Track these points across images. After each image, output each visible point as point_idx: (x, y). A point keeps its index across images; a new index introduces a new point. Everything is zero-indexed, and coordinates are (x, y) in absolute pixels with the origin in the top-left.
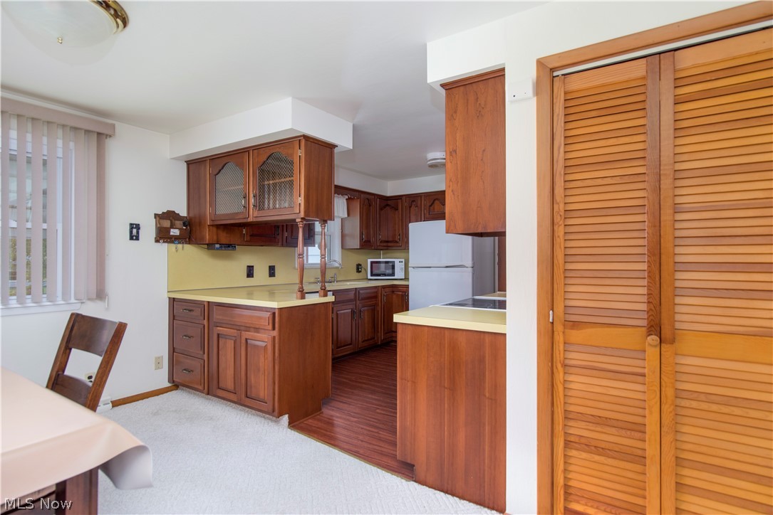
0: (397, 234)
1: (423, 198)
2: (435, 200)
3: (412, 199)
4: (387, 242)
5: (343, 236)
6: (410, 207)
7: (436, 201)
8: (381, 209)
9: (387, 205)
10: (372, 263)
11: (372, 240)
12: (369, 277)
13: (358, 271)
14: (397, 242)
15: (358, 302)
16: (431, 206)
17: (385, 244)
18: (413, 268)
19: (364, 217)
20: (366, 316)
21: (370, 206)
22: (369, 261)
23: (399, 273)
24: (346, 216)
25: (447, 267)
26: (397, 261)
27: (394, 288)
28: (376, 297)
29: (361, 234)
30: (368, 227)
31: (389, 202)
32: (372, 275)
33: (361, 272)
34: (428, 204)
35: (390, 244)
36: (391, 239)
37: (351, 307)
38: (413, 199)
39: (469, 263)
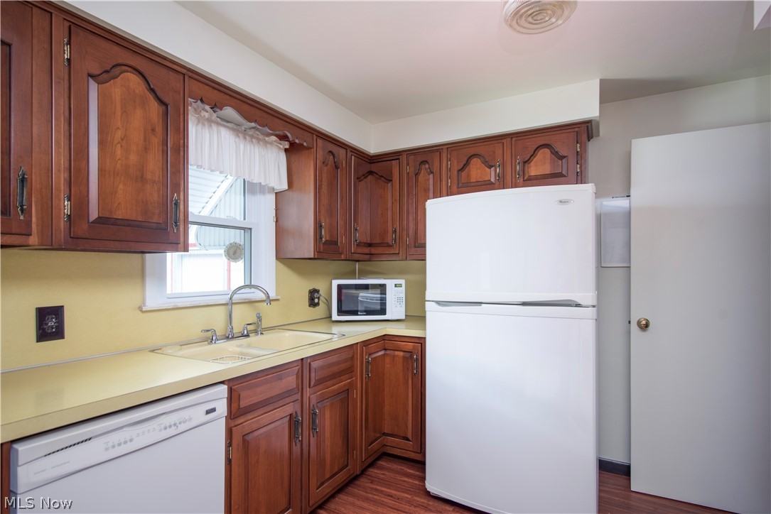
0: (390, 230)
1: (444, 155)
2: (470, 158)
3: (420, 159)
4: (370, 245)
5: (280, 233)
6: (417, 174)
7: (475, 161)
8: (358, 179)
9: (371, 173)
10: (340, 287)
11: (342, 240)
12: (335, 317)
13: (313, 303)
14: (389, 246)
15: (307, 392)
16: (461, 170)
17: (366, 250)
18: (438, 303)
19: (325, 189)
20: (328, 422)
21: (337, 168)
22: (335, 283)
23: (395, 309)
24: (286, 187)
25: (524, 304)
26: (390, 283)
27: (385, 341)
28: (349, 370)
29: (318, 226)
30: (331, 212)
31: (374, 167)
32: (340, 312)
33: (318, 304)
34: (456, 168)
35: (373, 250)
36: (377, 240)
37: (289, 409)
38: (424, 157)
39: (587, 296)
